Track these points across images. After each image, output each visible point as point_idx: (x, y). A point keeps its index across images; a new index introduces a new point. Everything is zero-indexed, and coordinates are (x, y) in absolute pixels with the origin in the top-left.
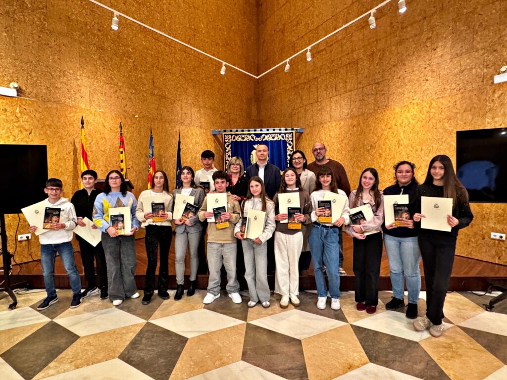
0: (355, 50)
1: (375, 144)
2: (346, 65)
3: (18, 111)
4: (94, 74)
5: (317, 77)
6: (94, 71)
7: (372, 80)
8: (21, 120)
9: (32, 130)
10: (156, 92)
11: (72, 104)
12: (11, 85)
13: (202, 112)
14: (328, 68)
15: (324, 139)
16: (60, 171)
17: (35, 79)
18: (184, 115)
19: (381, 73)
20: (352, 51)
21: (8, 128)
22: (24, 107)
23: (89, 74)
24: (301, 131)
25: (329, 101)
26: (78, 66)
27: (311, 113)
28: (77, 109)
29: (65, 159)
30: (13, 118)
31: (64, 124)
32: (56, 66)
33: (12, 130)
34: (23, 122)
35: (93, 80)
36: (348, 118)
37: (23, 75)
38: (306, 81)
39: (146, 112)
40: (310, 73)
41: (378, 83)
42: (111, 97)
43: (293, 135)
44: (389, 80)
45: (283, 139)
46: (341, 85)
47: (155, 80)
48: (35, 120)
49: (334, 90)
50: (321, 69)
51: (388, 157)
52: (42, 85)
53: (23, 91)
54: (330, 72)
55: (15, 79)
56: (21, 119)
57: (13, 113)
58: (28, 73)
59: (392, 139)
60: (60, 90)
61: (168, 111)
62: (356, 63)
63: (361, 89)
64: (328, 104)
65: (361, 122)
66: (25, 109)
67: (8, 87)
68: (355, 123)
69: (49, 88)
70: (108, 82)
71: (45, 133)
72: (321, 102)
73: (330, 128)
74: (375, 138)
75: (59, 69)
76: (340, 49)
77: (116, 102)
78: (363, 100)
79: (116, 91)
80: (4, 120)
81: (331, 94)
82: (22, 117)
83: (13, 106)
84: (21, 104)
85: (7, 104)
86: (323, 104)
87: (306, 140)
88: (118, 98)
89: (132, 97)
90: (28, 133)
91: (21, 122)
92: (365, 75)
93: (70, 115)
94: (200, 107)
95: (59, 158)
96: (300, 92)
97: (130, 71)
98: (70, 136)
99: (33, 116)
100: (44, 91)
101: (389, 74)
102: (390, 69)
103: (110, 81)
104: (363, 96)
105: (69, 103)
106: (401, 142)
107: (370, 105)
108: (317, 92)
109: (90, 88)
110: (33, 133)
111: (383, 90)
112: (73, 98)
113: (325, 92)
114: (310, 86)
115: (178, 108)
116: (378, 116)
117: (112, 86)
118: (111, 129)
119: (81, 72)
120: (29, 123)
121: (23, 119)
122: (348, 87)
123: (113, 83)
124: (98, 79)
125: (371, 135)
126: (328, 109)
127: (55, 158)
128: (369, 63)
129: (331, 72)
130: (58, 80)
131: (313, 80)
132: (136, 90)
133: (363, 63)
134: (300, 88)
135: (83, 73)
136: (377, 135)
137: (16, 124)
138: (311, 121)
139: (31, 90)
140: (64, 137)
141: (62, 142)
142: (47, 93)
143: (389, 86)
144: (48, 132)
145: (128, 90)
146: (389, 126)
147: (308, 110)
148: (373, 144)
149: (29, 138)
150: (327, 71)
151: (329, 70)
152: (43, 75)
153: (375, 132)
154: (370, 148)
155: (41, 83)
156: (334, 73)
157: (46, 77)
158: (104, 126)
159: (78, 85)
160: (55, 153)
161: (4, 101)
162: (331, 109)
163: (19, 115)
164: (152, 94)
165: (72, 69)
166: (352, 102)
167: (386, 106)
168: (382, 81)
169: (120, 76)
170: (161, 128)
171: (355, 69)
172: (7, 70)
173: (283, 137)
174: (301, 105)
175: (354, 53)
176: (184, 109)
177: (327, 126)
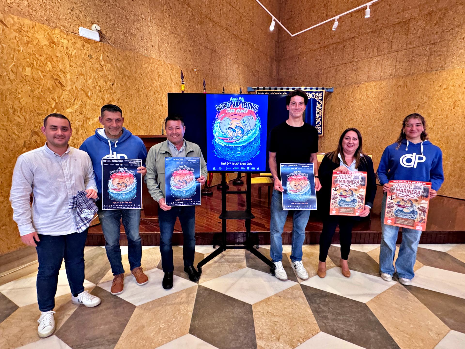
0: (407, 9)
1: (424, 104)
2: (393, 24)
3: (101, 58)
4: (162, 21)
5: (354, 37)
6: (161, 17)
7: (427, 41)
8: (105, 69)
9: (114, 80)
10: (209, 46)
11: (145, 53)
12: (94, 26)
13: (240, 69)
14: (370, 28)
15: (359, 99)
16: (138, 125)
17: (113, 22)
18: (228, 71)
19: (439, 33)
20: (403, 11)
21: (94, 77)
22: (107, 54)
23: (158, 21)
24: (331, 91)
25: (368, 61)
26: (149, 11)
27: (344, 73)
28: (150, 60)
29: (142, 113)
30: (98, 66)
31: (140, 75)
32: (131, 9)
33: (97, 80)
34: (107, 71)
35: (161, 28)
36: (392, 78)
37: (103, 16)
38: (339, 41)
39: (202, 66)
40: (346, 32)
41: (434, 44)
42: (175, 48)
43: (322, 94)
44: (449, 41)
45: (313, 98)
46: (385, 45)
47: (208, 33)
48: (116, 70)
49: (375, 50)
50: (361, 29)
51: (439, 117)
52: (120, 29)
53: (104, 36)
54: (372, 32)
55: (96, 20)
56: (105, 67)
57: (98, 60)
58: (107, 14)
59: (446, 99)
60: (135, 37)
61: (217, 67)
62: (407, 22)
63: (411, 50)
64: (367, 65)
65: (408, 82)
66: (108, 56)
67: (90, 29)
68: (401, 83)
69: (126, 33)
70: (172, 31)
71: (126, 84)
72: (357, 62)
73: (368, 88)
74: (425, 98)
75: (133, 13)
76: (388, 7)
77: (179, 54)
78: (413, 60)
79: (179, 42)
80: (90, 68)
81: (371, 54)
82: (106, 66)
83: (97, 52)
84: (104, 51)
85: (92, 49)
86: (360, 64)
87: (336, 99)
88: (180, 49)
89: (191, 49)
90: (112, 84)
91: (105, 71)
92: (418, 35)
93: (144, 66)
94: (240, 63)
95: (137, 112)
96: (331, 52)
97: (189, 21)
98: (145, 88)
99: (115, 65)
100: (122, 37)
101: (450, 35)
102: (452, 29)
103: (174, 31)
104: (413, 57)
105: (143, 53)
106: (459, 103)
107: (421, 66)
108: (354, 52)
109: (159, 37)
110: (115, 84)
111: (440, 51)
112: (146, 47)
113: (363, 52)
114: (344, 46)
115: (225, 64)
116: (431, 77)
117: (176, 36)
118: (177, 83)
119: (151, 18)
120: (112, 73)
121: (107, 67)
122: (394, 47)
123: (176, 32)
124: (165, 28)
125: (420, 95)
126: (366, 69)
127: (134, 111)
128: (424, 22)
129: (374, 32)
130: (132, 25)
131: (349, 39)
132: (194, 41)
133: (417, 22)
134: (331, 48)
135: (153, 19)
136: (428, 96)
137: (101, 73)
138: (344, 81)
139: (111, 35)
140: (141, 89)
141: (139, 95)
142: (124, 39)
143: (448, 46)
144: (128, 83)
145: (188, 42)
146: (445, 87)
147: (340, 70)
148: (421, 104)
149: (112, 89)
150: (368, 31)
151: (371, 30)
152: (119, 18)
153: (426, 93)
154: (416, 107)
155: (118, 27)
156: (378, 32)
157: (122, 21)
158: (172, 80)
159: (149, 33)
160: (134, 106)
161: (89, 45)
162: (370, 69)
163: (103, 63)
164: (206, 48)
165: (144, 14)
166: (398, 63)
167: (442, 67)
168: (440, 41)
169: (182, 26)
170: (213, 83)
171: (405, 29)
172: (88, 8)
173: (313, 96)
174: (331, 65)
175: (406, 12)
176: (228, 65)
177: (365, 86)
